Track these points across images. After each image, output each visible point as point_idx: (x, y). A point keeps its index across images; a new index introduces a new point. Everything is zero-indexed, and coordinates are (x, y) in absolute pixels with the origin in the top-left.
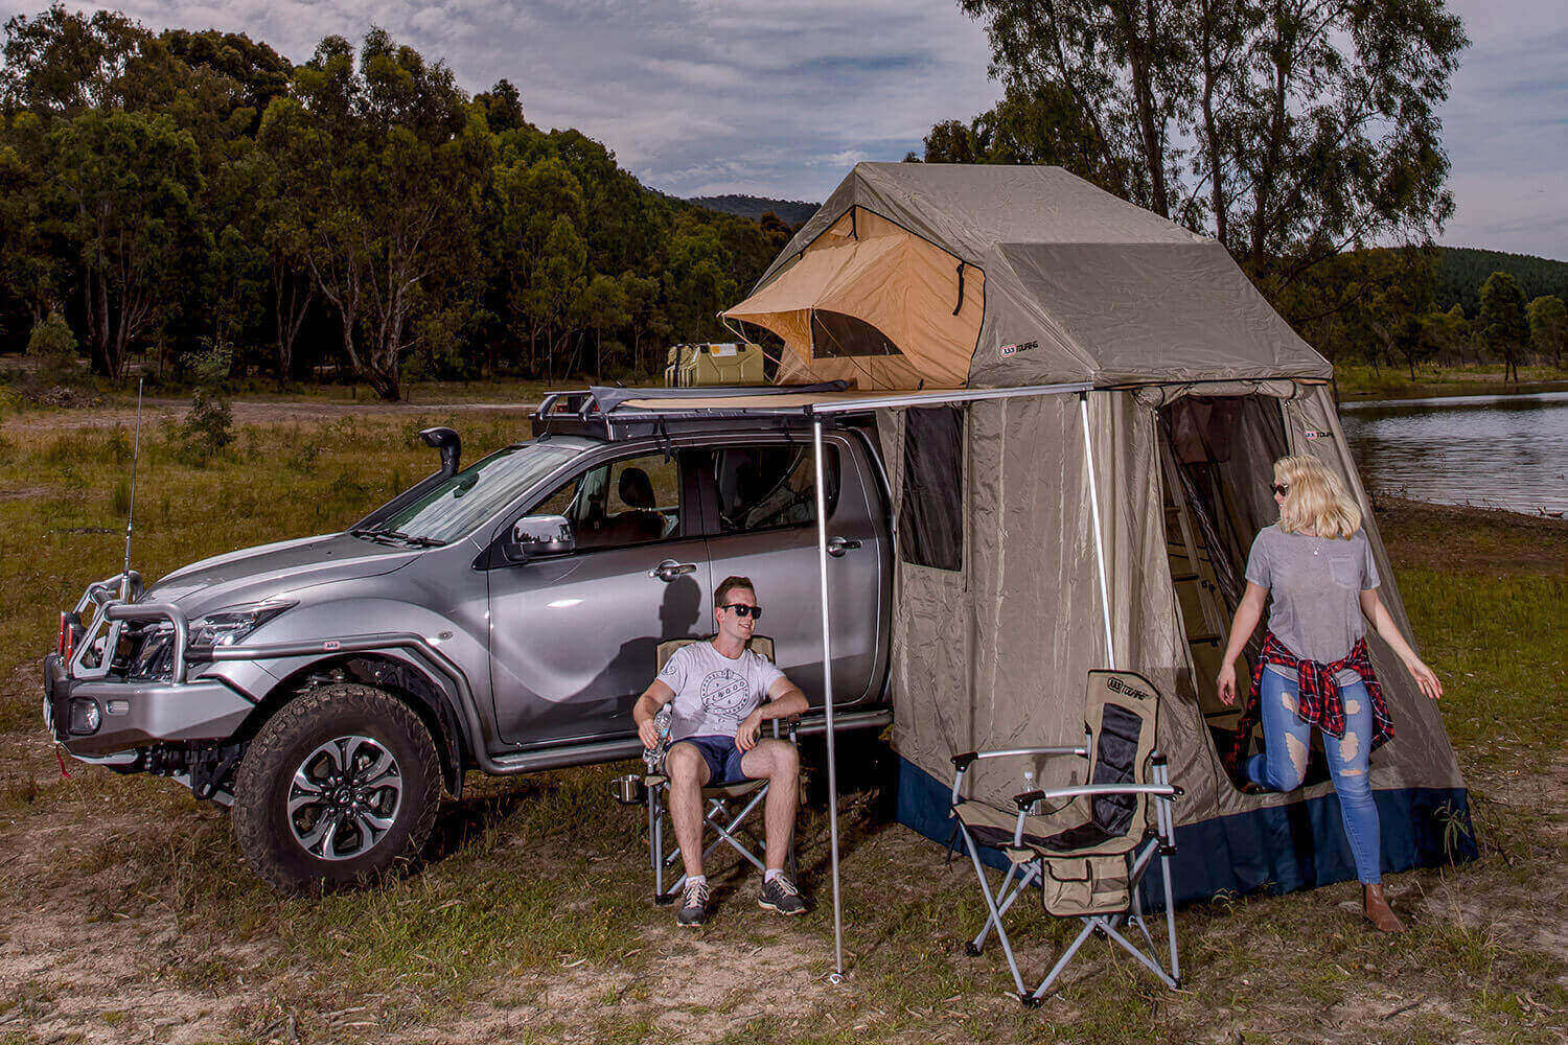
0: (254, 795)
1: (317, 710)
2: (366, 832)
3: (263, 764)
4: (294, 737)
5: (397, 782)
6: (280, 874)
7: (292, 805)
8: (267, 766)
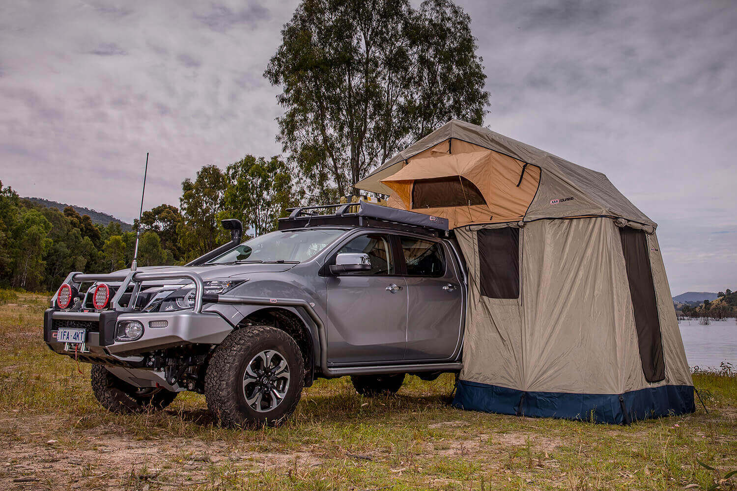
0: (229, 376)
1: (258, 335)
2: (275, 400)
3: (234, 360)
4: (248, 347)
5: (287, 375)
6: (239, 417)
7: (245, 382)
8: (236, 361)
